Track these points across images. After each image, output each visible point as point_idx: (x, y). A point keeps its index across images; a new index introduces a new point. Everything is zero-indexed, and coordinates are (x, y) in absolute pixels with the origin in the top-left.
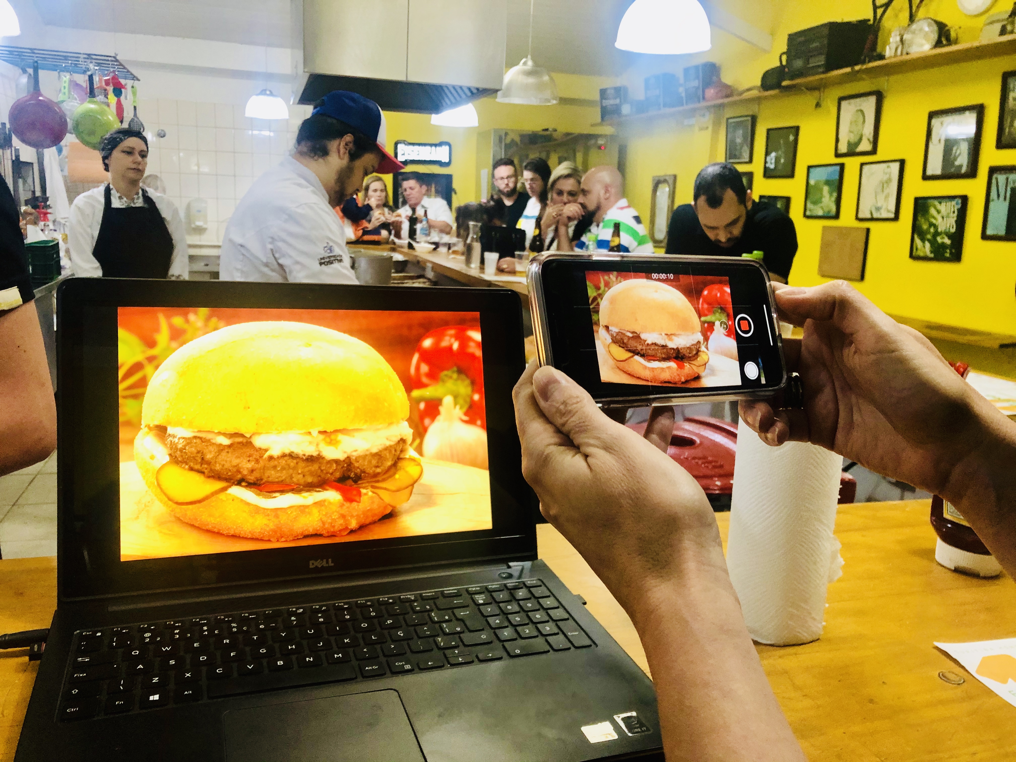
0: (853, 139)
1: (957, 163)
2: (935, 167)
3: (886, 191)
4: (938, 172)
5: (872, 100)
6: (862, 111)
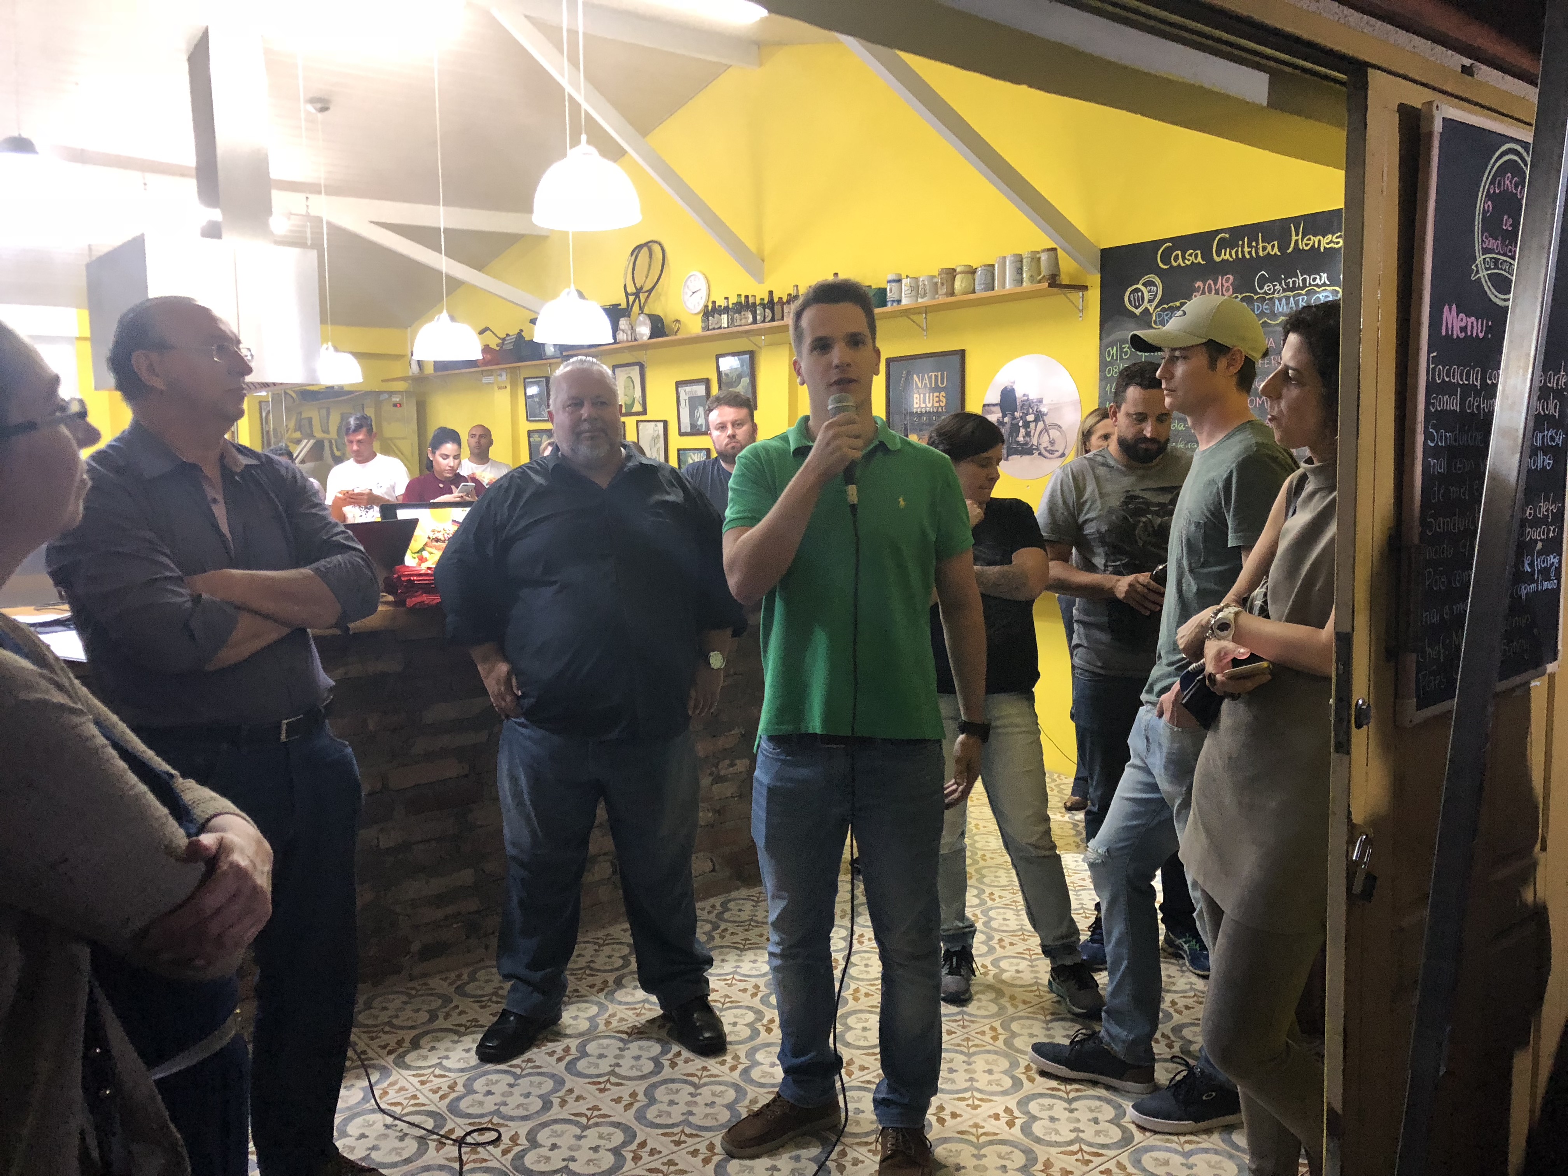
0: (629, 402)
1: (699, 423)
2: (686, 427)
3: (657, 446)
4: (689, 430)
5: (637, 368)
6: (630, 377)
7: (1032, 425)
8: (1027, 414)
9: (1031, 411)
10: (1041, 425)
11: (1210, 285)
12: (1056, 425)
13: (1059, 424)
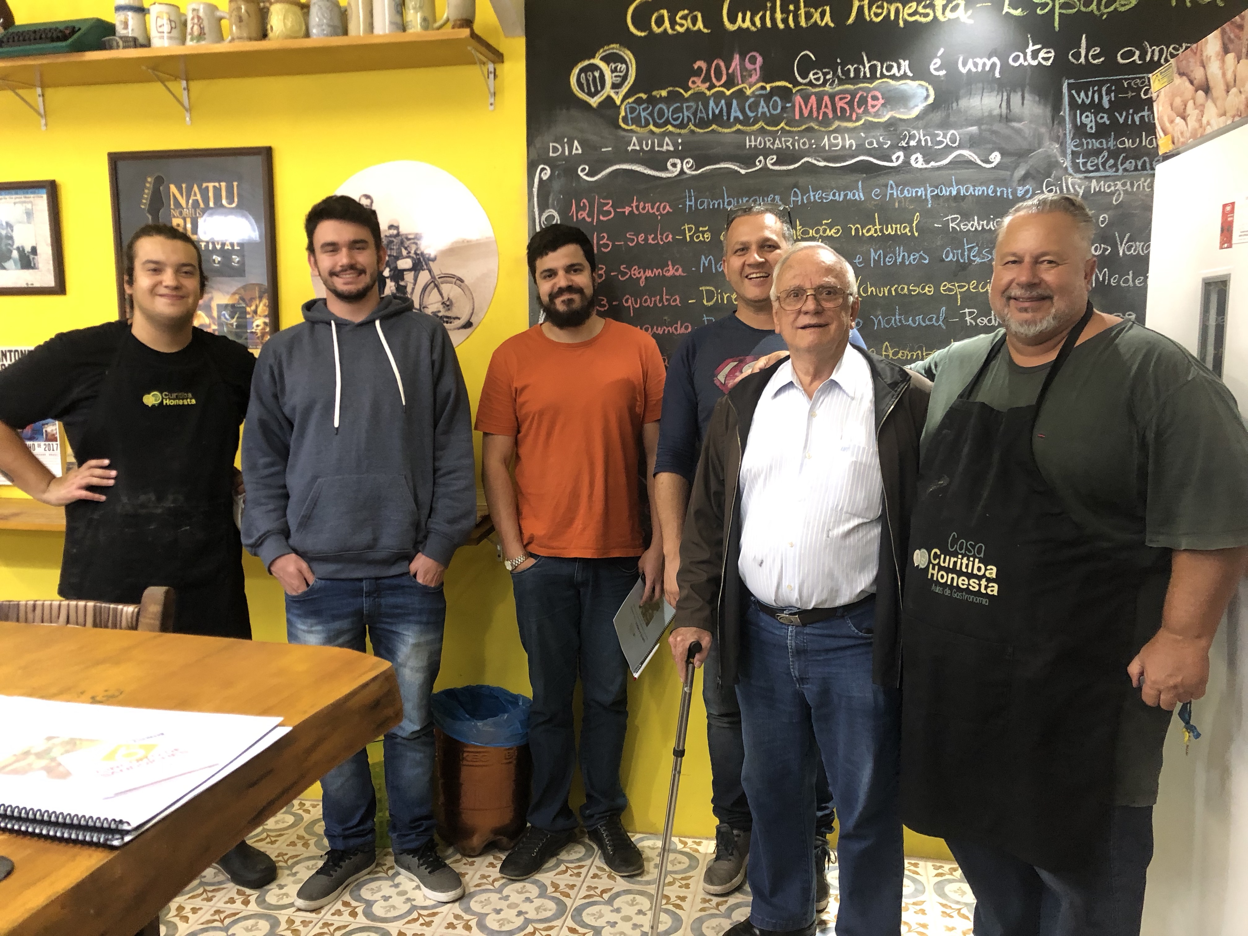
7: (409, 277)
8: (397, 258)
9: (404, 252)
10: (424, 277)
11: (718, 68)
12: (453, 276)
13: (459, 274)
